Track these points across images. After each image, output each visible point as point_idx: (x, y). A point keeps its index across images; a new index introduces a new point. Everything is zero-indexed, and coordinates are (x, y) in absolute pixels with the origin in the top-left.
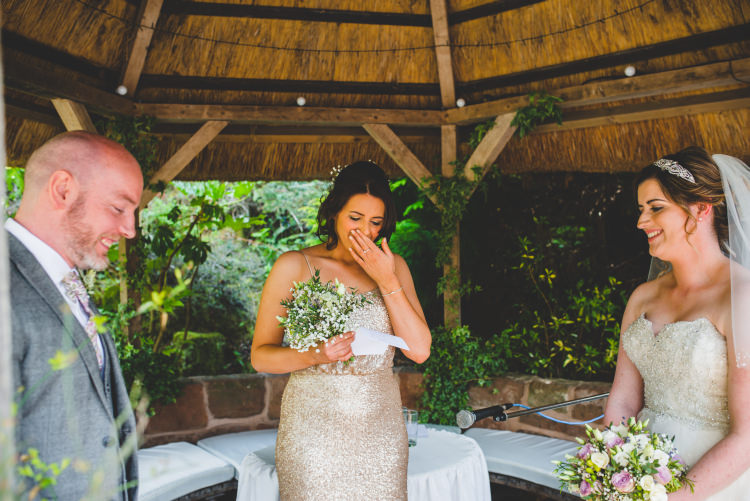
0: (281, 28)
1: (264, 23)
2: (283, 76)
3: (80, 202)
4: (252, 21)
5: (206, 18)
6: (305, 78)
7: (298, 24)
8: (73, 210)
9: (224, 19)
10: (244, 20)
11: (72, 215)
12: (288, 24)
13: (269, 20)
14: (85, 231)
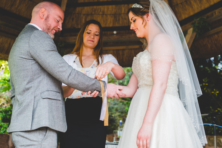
0: (108, 9)
1: (102, 7)
2: (111, 25)
3: (48, 17)
4: (98, 7)
5: (82, 8)
6: (119, 25)
7: (114, 6)
8: (46, 19)
9: (88, 7)
10: (95, 7)
11: (46, 21)
12: (110, 7)
13: (104, 6)
14: (49, 25)
